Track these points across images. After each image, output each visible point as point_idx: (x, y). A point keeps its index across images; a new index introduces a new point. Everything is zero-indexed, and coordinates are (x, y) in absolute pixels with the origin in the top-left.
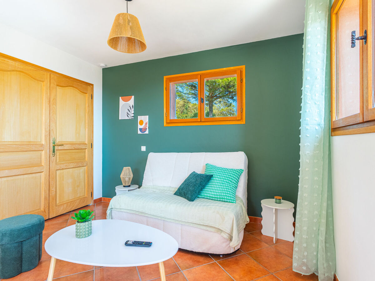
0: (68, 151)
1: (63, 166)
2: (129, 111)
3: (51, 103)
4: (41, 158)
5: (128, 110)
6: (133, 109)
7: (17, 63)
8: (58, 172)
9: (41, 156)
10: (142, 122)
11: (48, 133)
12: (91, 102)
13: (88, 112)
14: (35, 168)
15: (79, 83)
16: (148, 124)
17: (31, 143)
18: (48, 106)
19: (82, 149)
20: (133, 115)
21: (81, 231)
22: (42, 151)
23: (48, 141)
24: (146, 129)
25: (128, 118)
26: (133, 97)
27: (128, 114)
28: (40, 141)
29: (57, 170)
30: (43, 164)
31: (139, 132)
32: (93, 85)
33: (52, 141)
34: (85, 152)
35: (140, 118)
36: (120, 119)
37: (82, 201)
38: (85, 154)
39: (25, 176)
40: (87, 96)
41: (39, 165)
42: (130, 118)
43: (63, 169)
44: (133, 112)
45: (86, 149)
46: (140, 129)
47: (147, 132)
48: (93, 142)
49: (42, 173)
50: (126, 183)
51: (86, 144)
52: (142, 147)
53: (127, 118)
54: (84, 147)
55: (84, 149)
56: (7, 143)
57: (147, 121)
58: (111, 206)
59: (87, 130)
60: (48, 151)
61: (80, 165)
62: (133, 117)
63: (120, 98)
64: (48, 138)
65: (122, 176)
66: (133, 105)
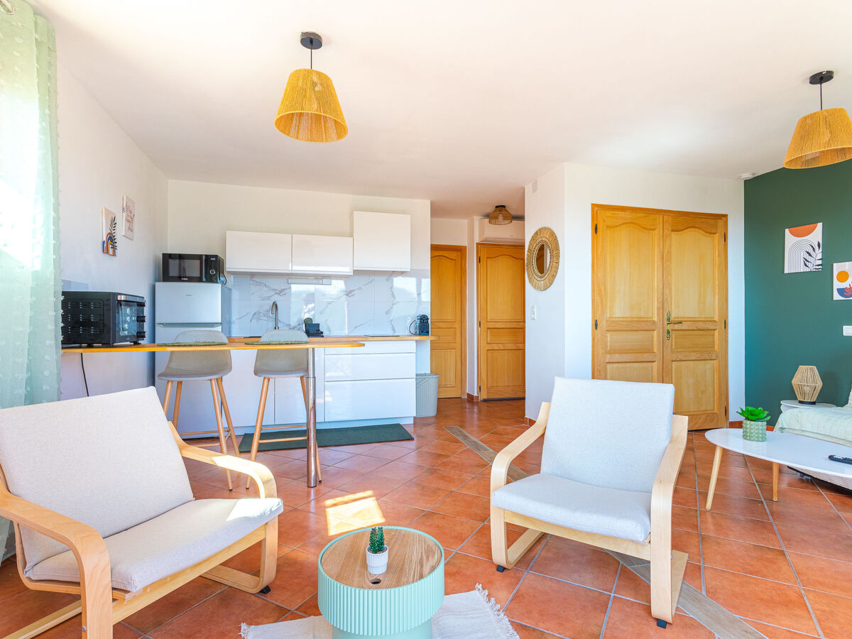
0: (691, 332)
1: (680, 356)
2: (810, 255)
3: (665, 259)
4: (653, 341)
5: (808, 253)
6: (821, 250)
7: (626, 213)
8: (674, 364)
9: (653, 337)
10: (843, 276)
11: (661, 305)
12: (723, 246)
13: (719, 265)
14: (646, 355)
15: (704, 220)
17: (642, 320)
18: (661, 264)
19: (709, 330)
20: (820, 262)
21: (753, 431)
22: (654, 330)
23: (661, 317)
25: (807, 270)
26: (820, 225)
27: (808, 261)
28: (651, 316)
29: (672, 361)
30: (655, 350)
31: (837, 297)
32: (727, 215)
33: (666, 317)
34: (714, 335)
35: (837, 268)
36: (785, 272)
37: (709, 418)
38: (714, 338)
39: (635, 364)
40: (717, 238)
41: (650, 351)
42: (811, 268)
43: (681, 361)
44: (820, 256)
45: (715, 330)
46: (838, 289)
48: (727, 317)
49: (654, 363)
50: (807, 397)
51: (715, 321)
52: (844, 327)
53: (803, 269)
54: (712, 327)
55: (712, 330)
56: (617, 319)
58: (782, 424)
59: (717, 297)
60: (661, 331)
61: (706, 356)
62: (821, 267)
63: (787, 230)
64: (661, 312)
65: (795, 381)
66: (821, 242)
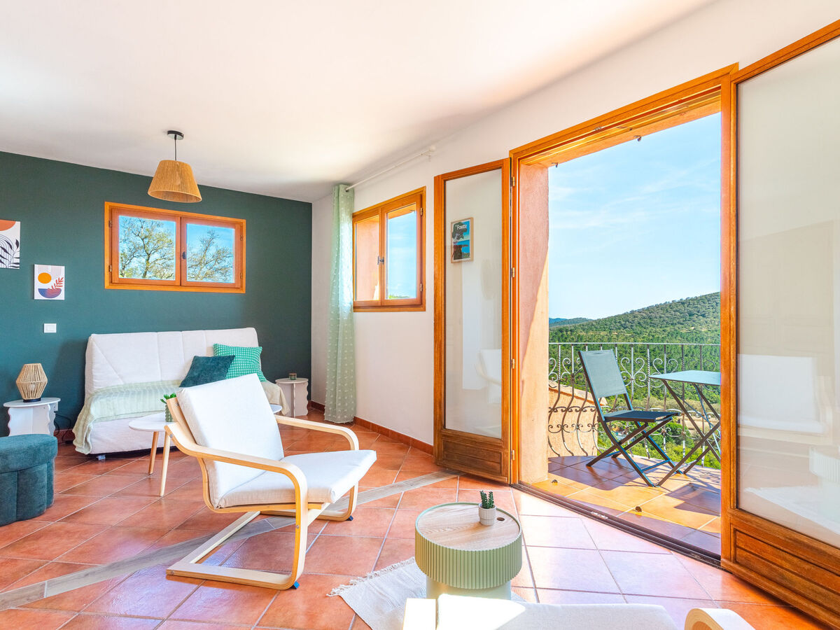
2: (5, 251)
5: (3, 249)
6: (19, 249)
10: (45, 278)
16: (64, 283)
20: (18, 261)
24: (59, 291)
25: (3, 266)
26: (18, 224)
27: (3, 257)
31: (38, 297)
35: (39, 269)
42: (8, 265)
44: (18, 255)
46: (39, 289)
47: (61, 297)
50: (32, 395)
57: (62, 275)
62: (18, 266)
66: (19, 241)
